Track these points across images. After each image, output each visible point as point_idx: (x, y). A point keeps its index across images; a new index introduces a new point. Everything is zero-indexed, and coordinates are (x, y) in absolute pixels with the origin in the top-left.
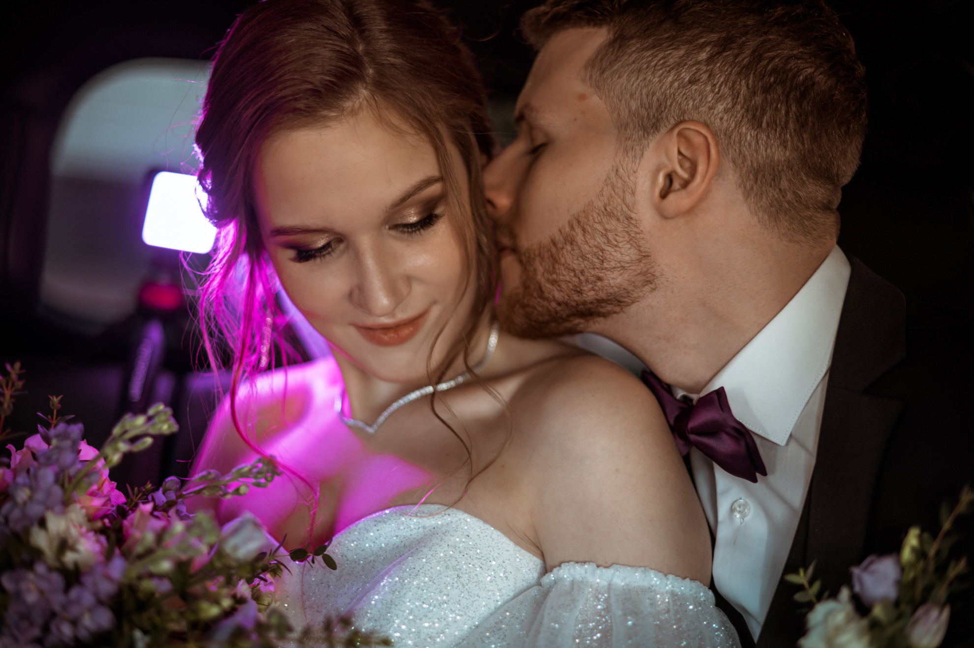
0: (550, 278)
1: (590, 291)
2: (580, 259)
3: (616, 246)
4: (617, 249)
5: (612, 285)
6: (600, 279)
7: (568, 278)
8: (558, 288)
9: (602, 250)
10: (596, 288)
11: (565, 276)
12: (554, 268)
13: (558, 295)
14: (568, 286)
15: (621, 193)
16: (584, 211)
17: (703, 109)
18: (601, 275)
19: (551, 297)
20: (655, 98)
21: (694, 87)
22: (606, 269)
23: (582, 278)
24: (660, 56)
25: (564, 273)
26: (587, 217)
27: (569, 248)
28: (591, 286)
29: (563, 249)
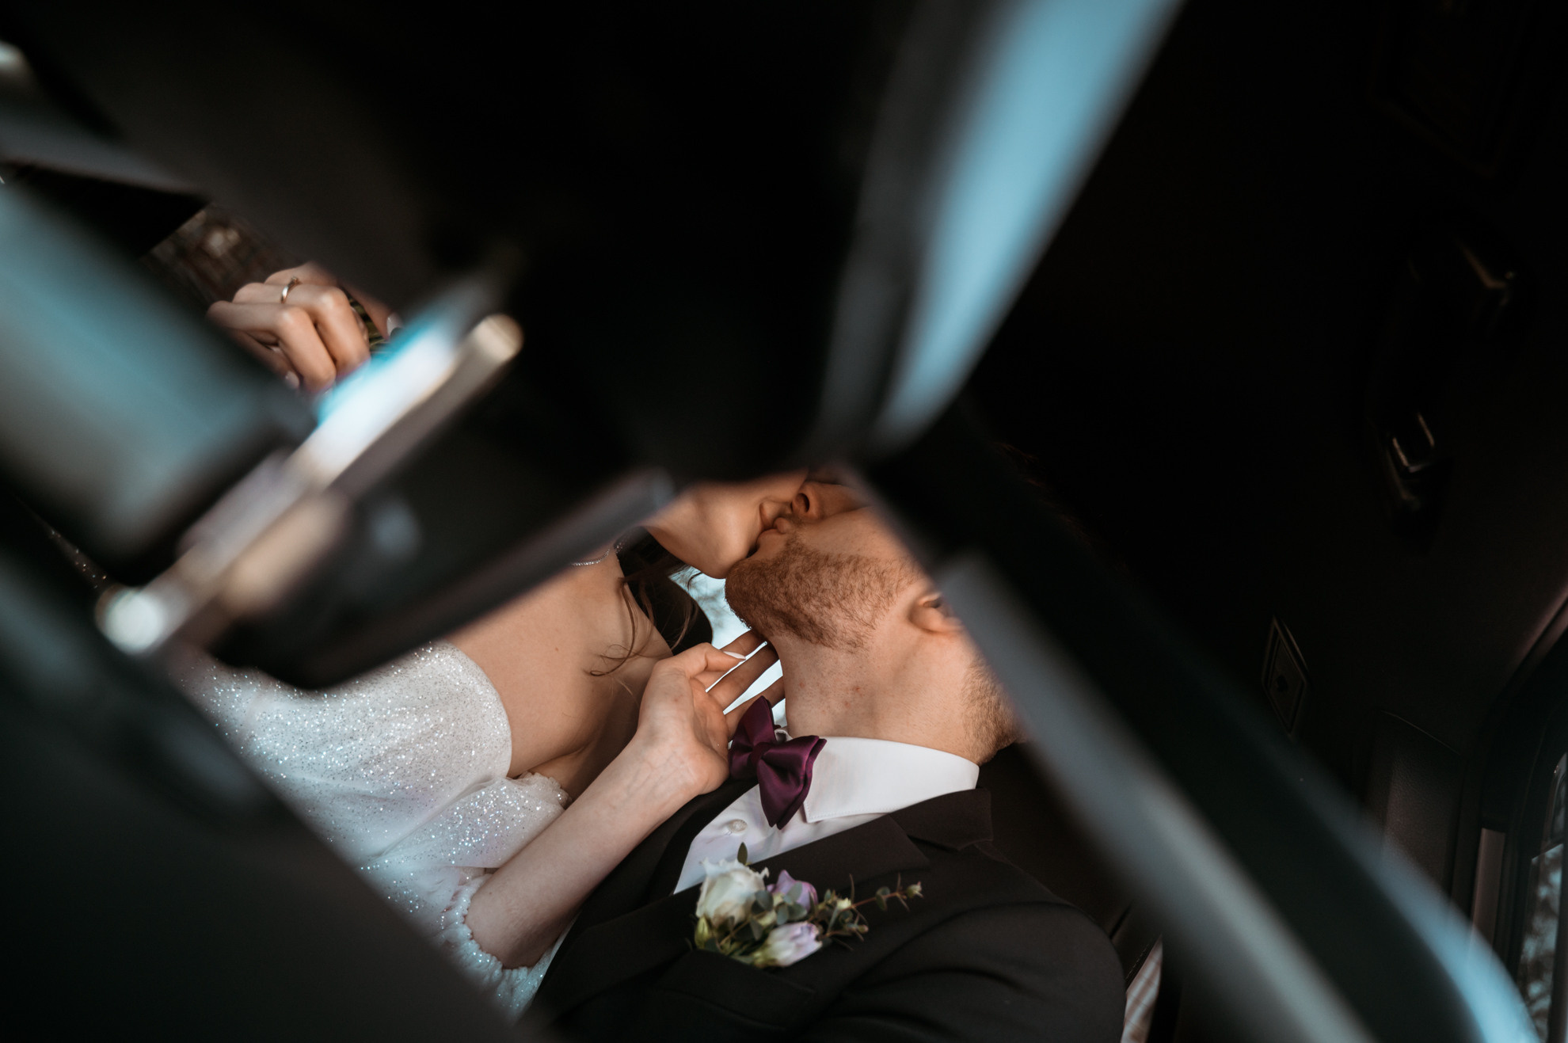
0: (800, 573)
1: (814, 606)
2: (832, 582)
3: (863, 600)
4: (862, 602)
6: (829, 606)
7: (811, 584)
8: (797, 584)
9: (852, 592)
10: (820, 609)
11: (811, 581)
12: (809, 571)
13: (792, 588)
16: (868, 560)
18: (833, 605)
19: (786, 585)
22: (841, 606)
23: (819, 594)
25: (812, 579)
26: (865, 565)
27: (833, 569)
29: (828, 566)
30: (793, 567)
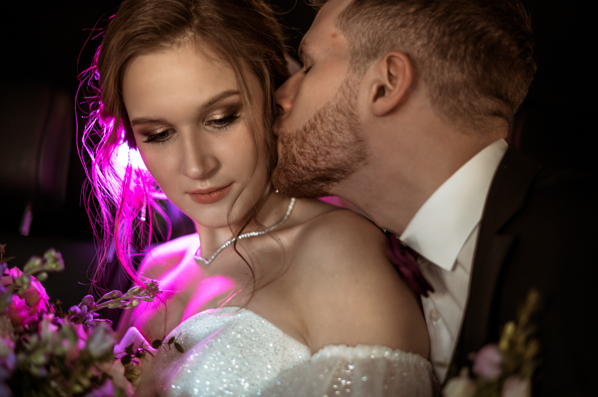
0: (300, 150)
1: (322, 161)
2: (318, 139)
3: (340, 132)
4: (341, 134)
5: (337, 158)
6: (328, 153)
7: (309, 151)
8: (304, 158)
9: (332, 134)
10: (326, 160)
11: (308, 150)
12: (303, 144)
13: (303, 163)
14: (310, 157)
15: (348, 97)
16: (324, 109)
17: (407, 44)
18: (329, 150)
19: (300, 164)
20: (377, 36)
21: (403, 30)
22: (333, 147)
23: (318, 152)
24: (384, 10)
25: (308, 148)
26: (325, 113)
27: (312, 132)
28: (322, 158)
29: (309, 132)
30: (294, 151)
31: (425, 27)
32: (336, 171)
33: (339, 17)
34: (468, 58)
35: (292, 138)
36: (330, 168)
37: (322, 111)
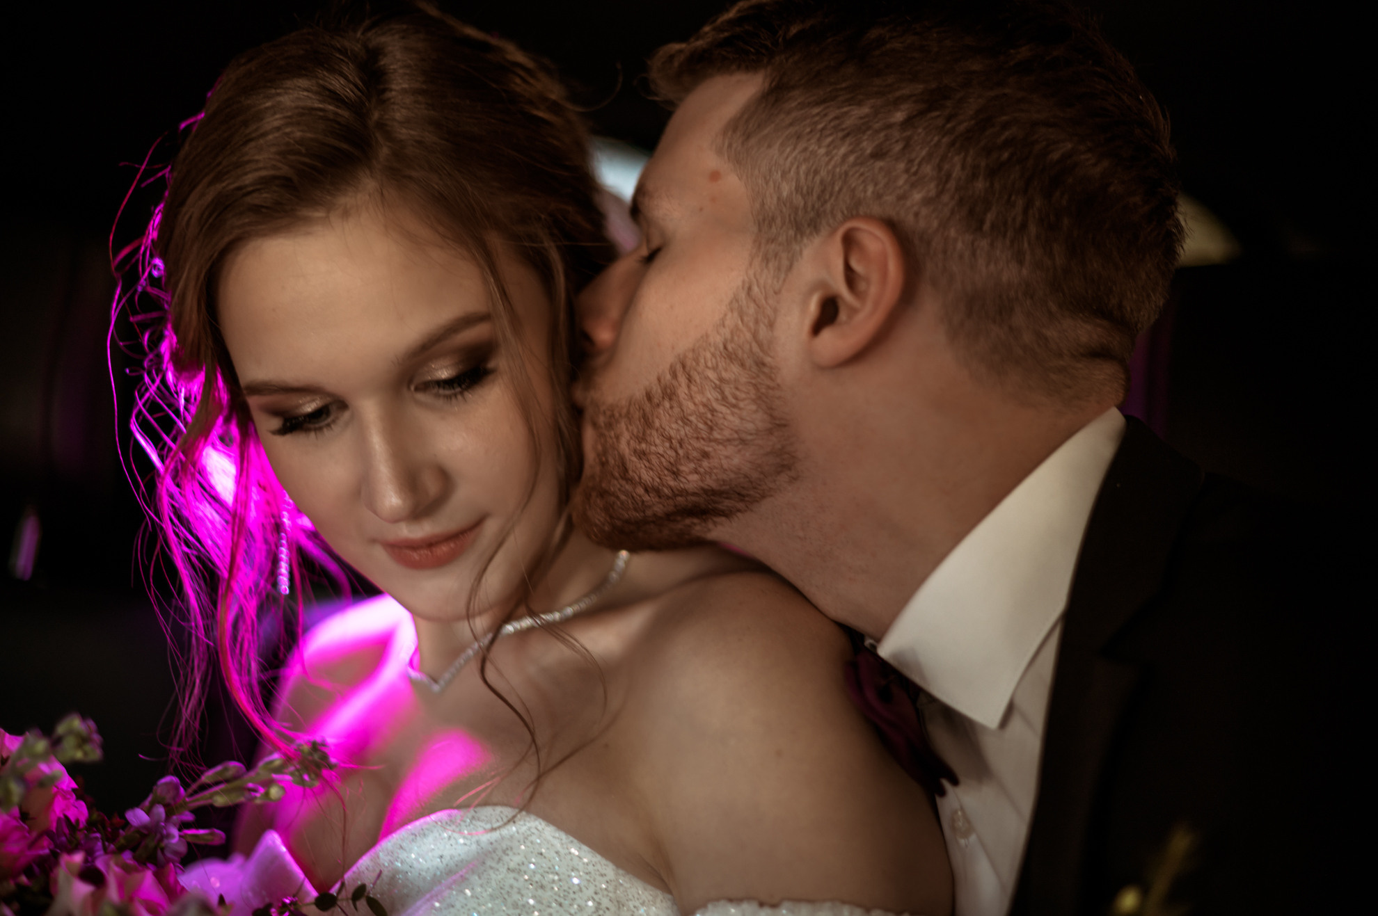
0: (638, 447)
1: (691, 473)
2: (680, 422)
3: (734, 406)
4: (736, 411)
5: (725, 466)
6: (706, 455)
7: (661, 450)
8: (647, 464)
9: (713, 411)
10: (702, 470)
11: (658, 446)
12: (644, 433)
13: (646, 476)
14: (661, 462)
15: (751, 324)
16: (693, 350)
17: (889, 198)
18: (707, 449)
19: (637, 478)
20: (818, 179)
21: (879, 164)
22: (716, 441)
23: (681, 452)
24: (831, 116)
25: (658, 441)
26: (697, 360)
27: (667, 404)
28: (692, 465)
29: (658, 405)
30: (624, 448)
31: (930, 156)
32: (725, 495)
33: (725, 133)
34: (1033, 229)
35: (617, 415)
36: (710, 488)
37: (690, 355)
